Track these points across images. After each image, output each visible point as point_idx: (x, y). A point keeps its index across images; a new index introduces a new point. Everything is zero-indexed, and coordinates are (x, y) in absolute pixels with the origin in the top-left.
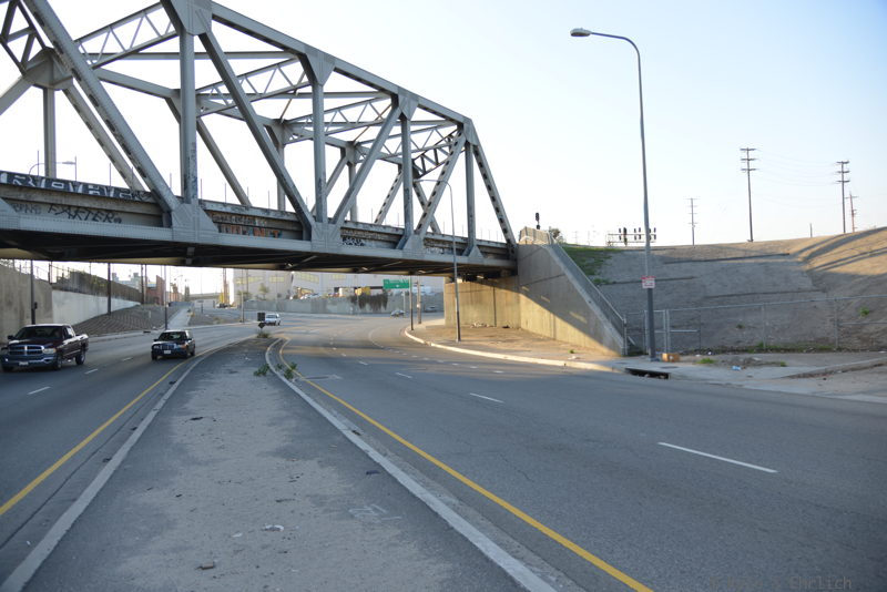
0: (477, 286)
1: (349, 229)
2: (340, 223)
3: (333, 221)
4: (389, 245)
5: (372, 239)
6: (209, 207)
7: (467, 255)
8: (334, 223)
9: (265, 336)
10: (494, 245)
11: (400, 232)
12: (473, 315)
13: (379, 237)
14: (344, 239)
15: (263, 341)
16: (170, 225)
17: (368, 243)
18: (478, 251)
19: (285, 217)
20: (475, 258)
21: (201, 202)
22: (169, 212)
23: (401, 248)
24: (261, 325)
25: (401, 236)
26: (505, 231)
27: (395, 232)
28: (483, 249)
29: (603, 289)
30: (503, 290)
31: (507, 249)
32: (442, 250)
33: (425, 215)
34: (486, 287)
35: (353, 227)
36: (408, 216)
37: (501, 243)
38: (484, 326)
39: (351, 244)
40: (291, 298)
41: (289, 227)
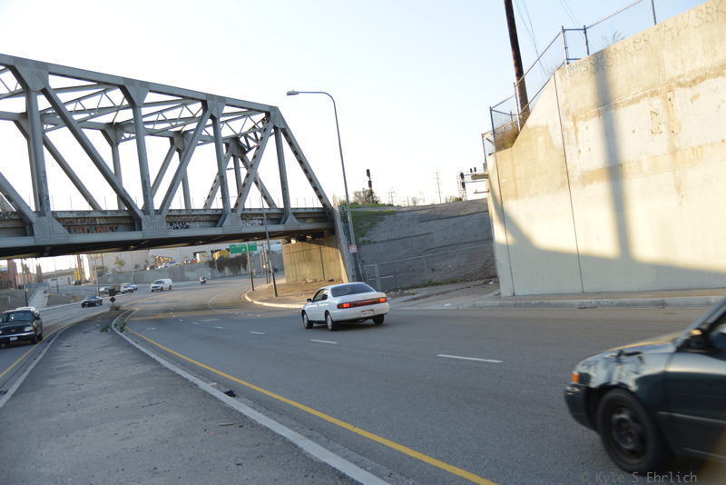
0: (306, 245)
1: (175, 216)
2: (165, 213)
3: (158, 212)
4: (212, 224)
5: (195, 221)
6: (59, 216)
7: (284, 223)
8: (160, 214)
9: (117, 309)
10: (311, 211)
11: (219, 212)
12: (307, 272)
13: (202, 218)
14: (171, 224)
15: (114, 313)
16: (32, 234)
17: (192, 225)
18: (293, 216)
19: (120, 215)
20: (292, 224)
21: (54, 213)
22: (31, 224)
23: (221, 226)
24: (113, 300)
25: (220, 215)
26: (320, 197)
27: (215, 213)
28: (301, 216)
29: (364, 248)
30: (327, 248)
31: (324, 213)
32: (261, 222)
33: (240, 195)
34: (314, 246)
35: (178, 214)
36: (225, 198)
37: (318, 208)
38: (315, 281)
39: (177, 228)
40: (148, 269)
41: (124, 221)
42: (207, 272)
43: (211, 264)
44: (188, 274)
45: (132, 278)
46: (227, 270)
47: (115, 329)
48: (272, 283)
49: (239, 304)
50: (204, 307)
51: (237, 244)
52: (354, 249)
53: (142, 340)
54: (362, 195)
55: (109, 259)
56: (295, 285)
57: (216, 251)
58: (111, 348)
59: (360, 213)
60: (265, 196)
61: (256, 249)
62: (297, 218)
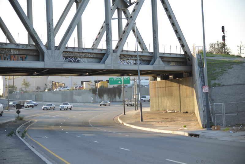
0: (168, 83)
1: (69, 52)
2: (62, 49)
3: (57, 48)
4: (97, 60)
5: (85, 57)
7: (153, 64)
8: (59, 49)
9: (21, 119)
10: (175, 56)
11: (103, 52)
12: (168, 104)
13: (90, 55)
14: (66, 58)
15: (19, 122)
17: (82, 60)
18: (160, 59)
19: (29, 48)
20: (159, 65)
23: (104, 63)
24: (18, 112)
25: (104, 54)
26: (183, 46)
27: (100, 52)
28: (166, 59)
29: (215, 89)
30: (185, 87)
31: (185, 58)
32: (135, 62)
33: (120, 40)
34: (175, 84)
35: (71, 50)
36: (108, 41)
37: (180, 55)
38: (173, 112)
39: (71, 61)
40: (46, 91)
41: (31, 53)
42: (91, 97)
43: (94, 91)
44: (76, 97)
45: (34, 97)
46: (105, 96)
47: (18, 135)
48: (139, 110)
49: (113, 124)
50: (85, 124)
51: (115, 77)
52: (206, 89)
53: (37, 145)
54: (216, 46)
55: (18, 80)
56: (157, 113)
57: (99, 81)
58: (14, 150)
59: (214, 61)
60: (140, 42)
61: (129, 83)
62: (163, 61)
